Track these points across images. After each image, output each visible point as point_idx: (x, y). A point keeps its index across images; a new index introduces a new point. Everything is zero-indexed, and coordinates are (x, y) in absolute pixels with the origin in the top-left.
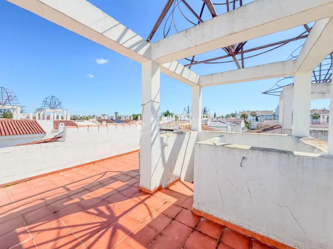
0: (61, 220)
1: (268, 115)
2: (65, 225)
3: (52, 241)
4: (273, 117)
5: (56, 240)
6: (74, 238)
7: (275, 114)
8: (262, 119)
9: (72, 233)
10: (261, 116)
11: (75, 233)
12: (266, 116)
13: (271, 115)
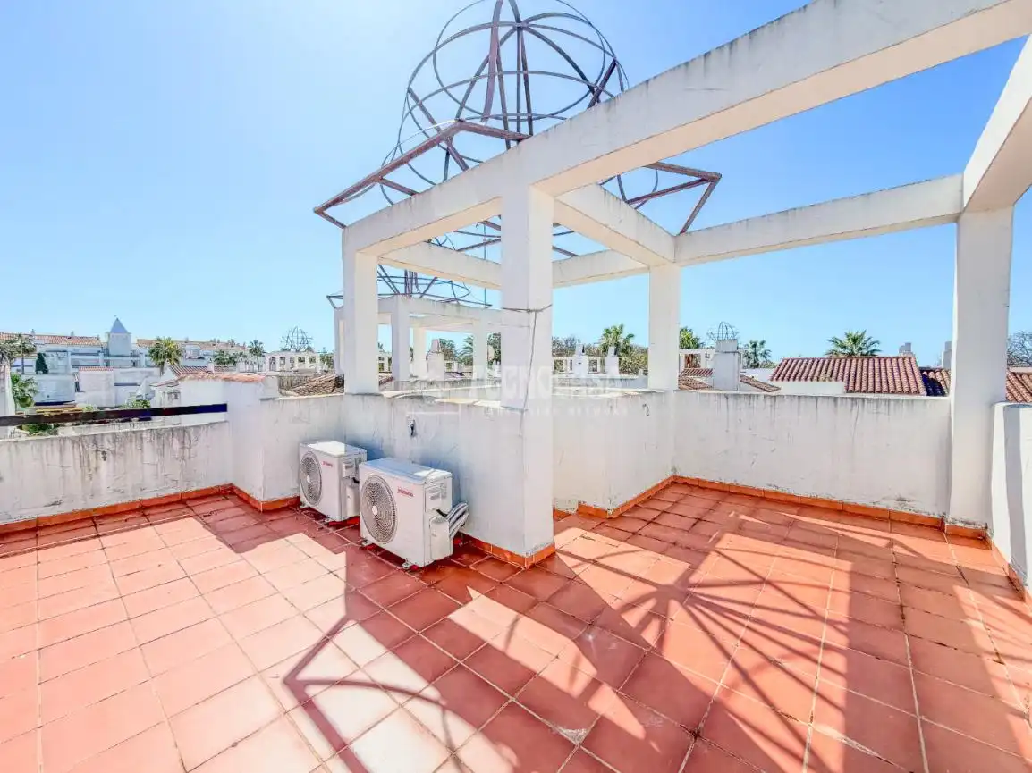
0: (717, 691)
1: (82, 350)
2: (729, 667)
3: (783, 669)
4: (101, 357)
5: (776, 664)
6: (749, 632)
7: (107, 349)
8: (60, 363)
9: (739, 642)
10: (55, 354)
11: (736, 636)
12: (72, 354)
13: (96, 349)
